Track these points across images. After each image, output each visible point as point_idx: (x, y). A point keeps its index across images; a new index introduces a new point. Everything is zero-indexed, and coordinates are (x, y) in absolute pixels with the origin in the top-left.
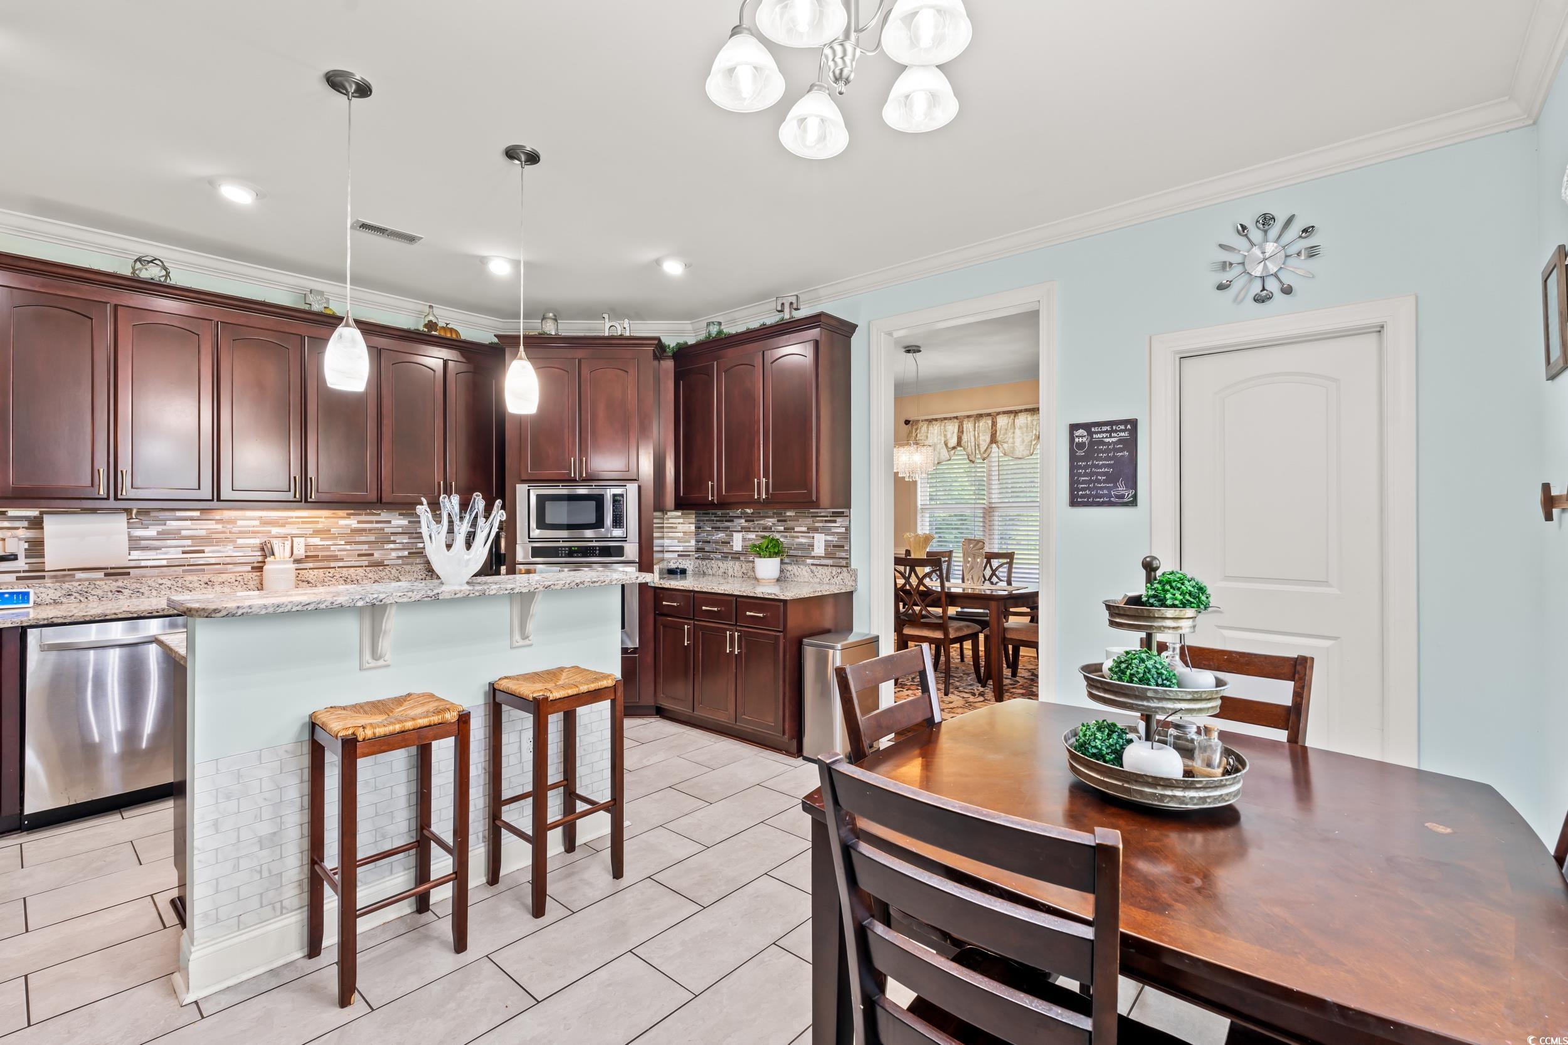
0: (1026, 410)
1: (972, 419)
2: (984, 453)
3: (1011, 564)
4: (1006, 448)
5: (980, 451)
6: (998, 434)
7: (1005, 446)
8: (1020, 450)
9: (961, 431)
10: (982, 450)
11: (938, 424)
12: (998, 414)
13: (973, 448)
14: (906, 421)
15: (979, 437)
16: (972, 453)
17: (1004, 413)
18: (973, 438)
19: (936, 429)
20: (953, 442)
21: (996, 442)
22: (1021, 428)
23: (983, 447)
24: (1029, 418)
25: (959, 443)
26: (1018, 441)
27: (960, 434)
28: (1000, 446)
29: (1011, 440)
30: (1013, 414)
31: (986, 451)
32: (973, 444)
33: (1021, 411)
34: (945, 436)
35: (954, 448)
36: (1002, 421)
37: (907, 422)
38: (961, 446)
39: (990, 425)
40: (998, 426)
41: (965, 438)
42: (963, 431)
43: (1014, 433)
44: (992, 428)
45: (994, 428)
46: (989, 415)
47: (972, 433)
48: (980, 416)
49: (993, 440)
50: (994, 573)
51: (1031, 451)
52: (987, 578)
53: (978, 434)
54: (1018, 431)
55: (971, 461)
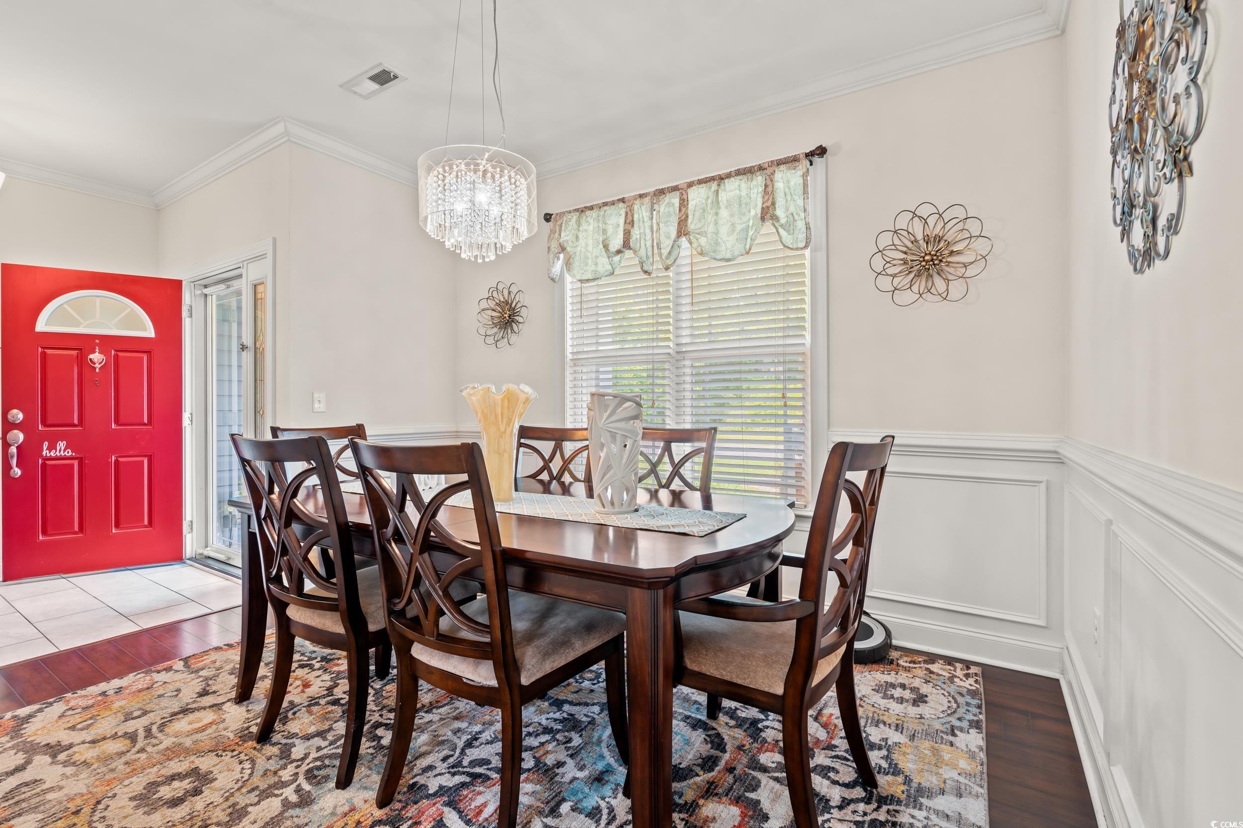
0: (739, 173)
1: (647, 200)
2: (667, 258)
3: (709, 454)
4: (703, 244)
5: (660, 255)
6: (689, 221)
7: (703, 241)
8: (729, 244)
9: (630, 222)
10: (665, 252)
11: (594, 214)
12: (690, 185)
13: (650, 249)
14: (546, 215)
15: (659, 229)
16: (647, 257)
17: (700, 182)
18: (648, 231)
19: (590, 222)
20: (616, 242)
21: (687, 234)
22: (729, 205)
23: (667, 244)
24: (744, 185)
25: (626, 244)
26: (724, 230)
27: (629, 227)
28: (694, 240)
29: (711, 229)
30: (716, 182)
31: (670, 253)
32: (649, 243)
33: (729, 176)
34: (604, 231)
35: (619, 252)
36: (697, 196)
37: (548, 218)
38: (630, 248)
39: (677, 205)
40: (691, 205)
41: (635, 233)
42: (633, 221)
43: (717, 214)
44: (680, 211)
45: (683, 210)
46: (675, 189)
47: (648, 224)
48: (662, 192)
49: (682, 230)
50: (676, 472)
51: (748, 247)
52: (664, 481)
53: (658, 224)
54: (724, 213)
55: (646, 272)
